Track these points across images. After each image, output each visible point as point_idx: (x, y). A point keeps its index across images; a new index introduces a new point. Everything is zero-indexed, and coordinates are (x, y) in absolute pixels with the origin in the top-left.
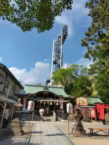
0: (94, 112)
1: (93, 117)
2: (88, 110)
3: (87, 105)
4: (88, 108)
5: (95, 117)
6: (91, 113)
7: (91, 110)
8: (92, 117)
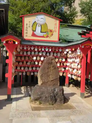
0: (78, 60)
1: (74, 77)
2: (59, 55)
3: (57, 39)
4: (59, 48)
5: (79, 79)
6: (68, 64)
7: (69, 56)
8: (69, 76)
